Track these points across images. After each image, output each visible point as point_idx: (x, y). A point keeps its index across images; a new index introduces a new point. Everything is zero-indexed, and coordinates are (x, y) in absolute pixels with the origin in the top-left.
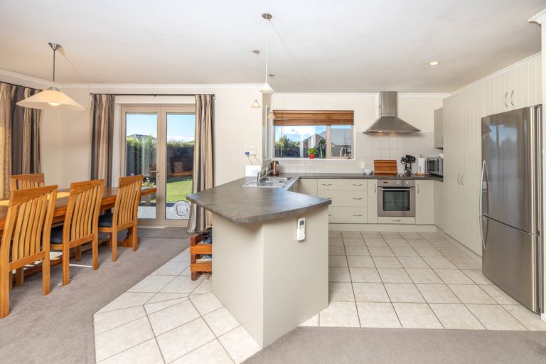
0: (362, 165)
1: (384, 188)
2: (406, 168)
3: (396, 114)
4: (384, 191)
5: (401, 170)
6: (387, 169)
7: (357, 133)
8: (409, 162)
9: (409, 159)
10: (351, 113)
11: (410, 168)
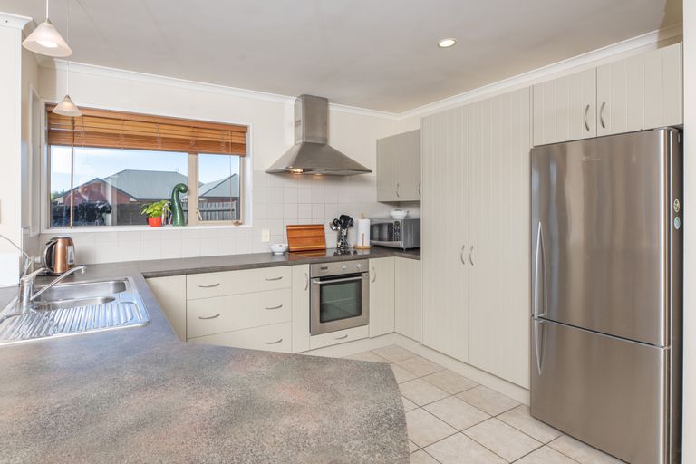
0: (265, 236)
1: (322, 279)
2: (340, 237)
3: (326, 140)
4: (321, 285)
5: (331, 241)
6: (309, 240)
7: (254, 173)
8: (344, 227)
9: (344, 222)
10: (243, 130)
11: (346, 236)
